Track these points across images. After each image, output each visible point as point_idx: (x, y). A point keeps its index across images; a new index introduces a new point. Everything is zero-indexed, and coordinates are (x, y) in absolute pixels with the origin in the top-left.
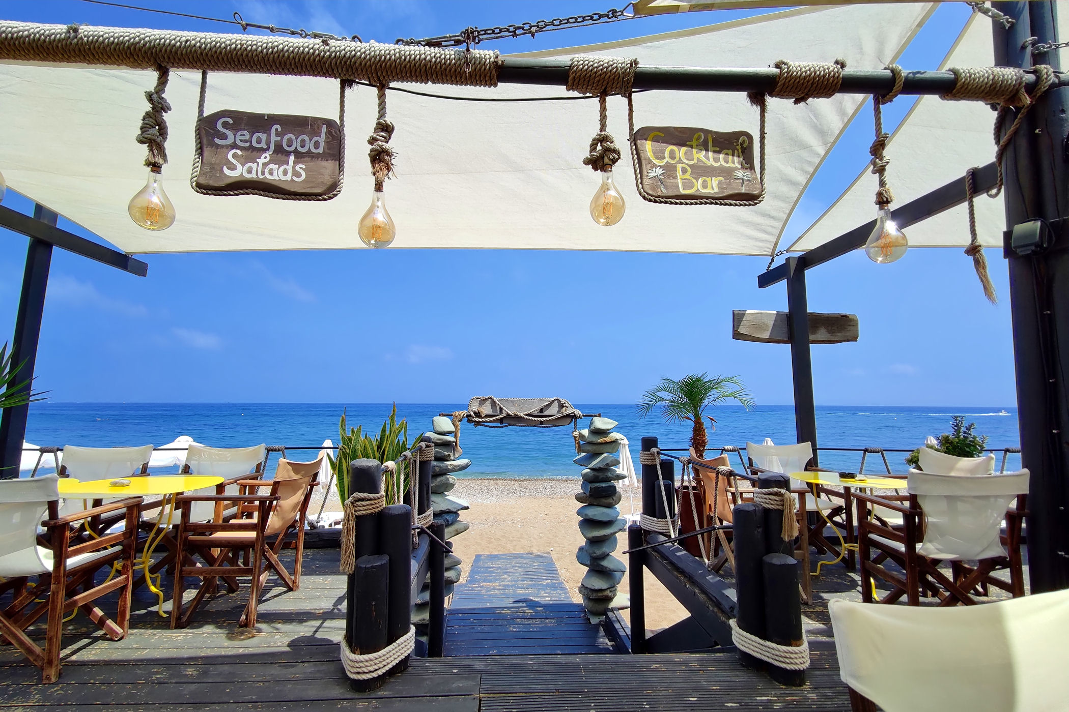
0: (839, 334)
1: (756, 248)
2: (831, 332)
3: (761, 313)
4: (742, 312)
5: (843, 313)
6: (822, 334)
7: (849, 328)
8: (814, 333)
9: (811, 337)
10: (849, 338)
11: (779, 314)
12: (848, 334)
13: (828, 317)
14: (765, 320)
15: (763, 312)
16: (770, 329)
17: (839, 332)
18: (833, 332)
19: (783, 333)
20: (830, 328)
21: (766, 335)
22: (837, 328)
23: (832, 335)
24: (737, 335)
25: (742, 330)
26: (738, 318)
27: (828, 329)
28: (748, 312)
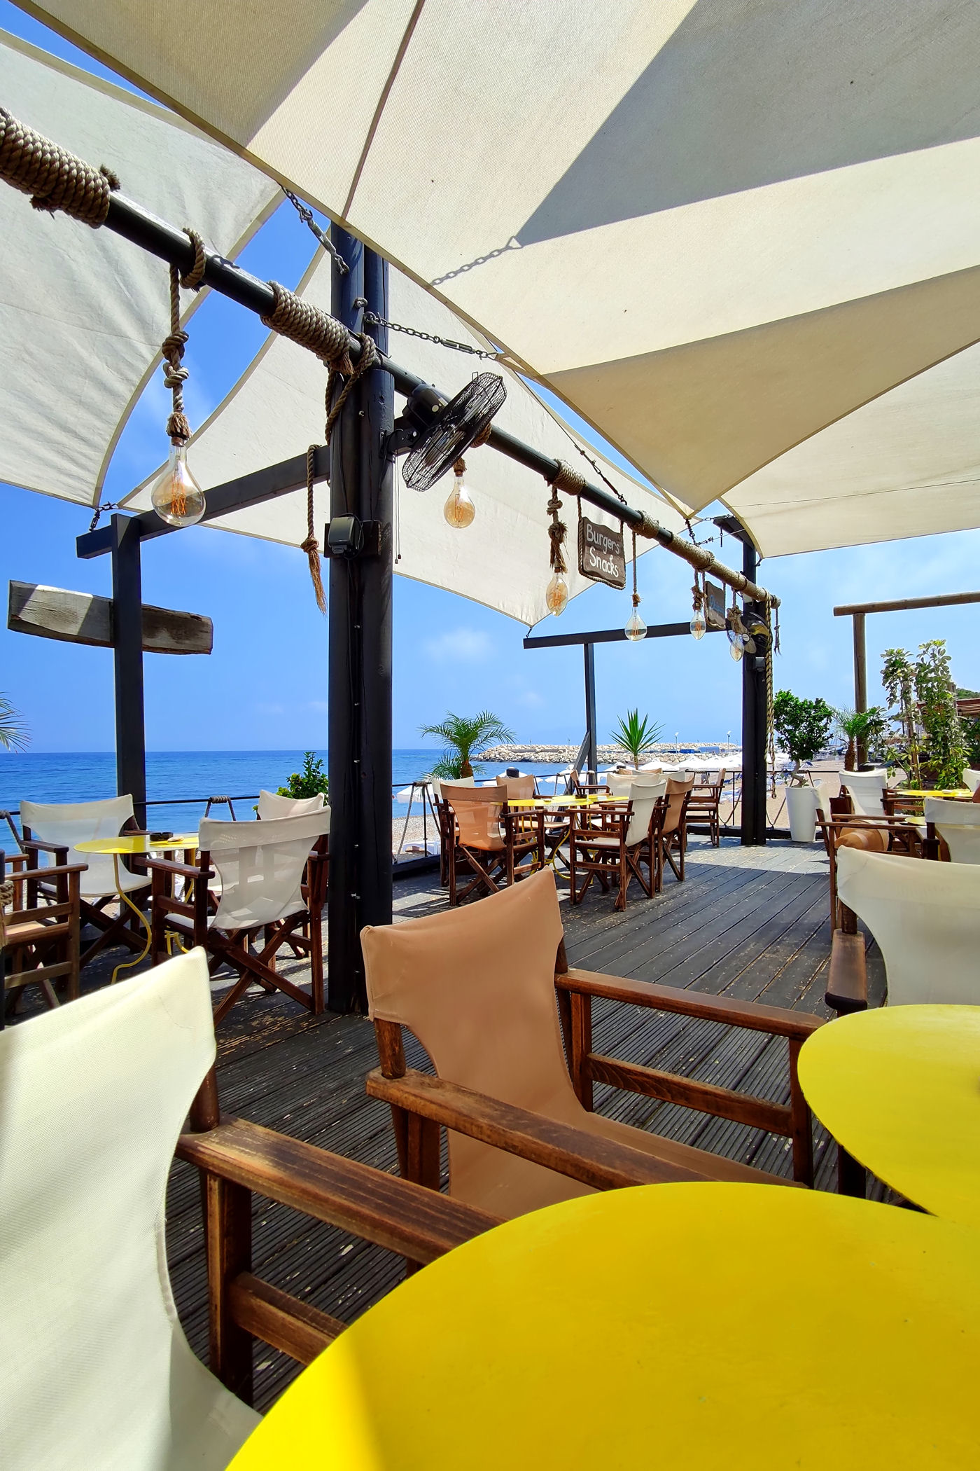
0: (187, 642)
1: (63, 486)
2: (177, 637)
3: (65, 594)
4: (29, 587)
5: (195, 613)
6: (163, 638)
7: (201, 634)
8: (152, 635)
9: (147, 642)
10: (200, 649)
11: (96, 600)
12: (199, 643)
13: (173, 616)
14: (72, 606)
15: (67, 591)
16: (81, 622)
17: (187, 639)
18: (179, 638)
19: (103, 632)
20: (174, 631)
21: (74, 630)
22: (185, 633)
23: (177, 642)
24: (17, 624)
25: (26, 616)
26: (20, 596)
27: (171, 633)
28: (40, 587)
